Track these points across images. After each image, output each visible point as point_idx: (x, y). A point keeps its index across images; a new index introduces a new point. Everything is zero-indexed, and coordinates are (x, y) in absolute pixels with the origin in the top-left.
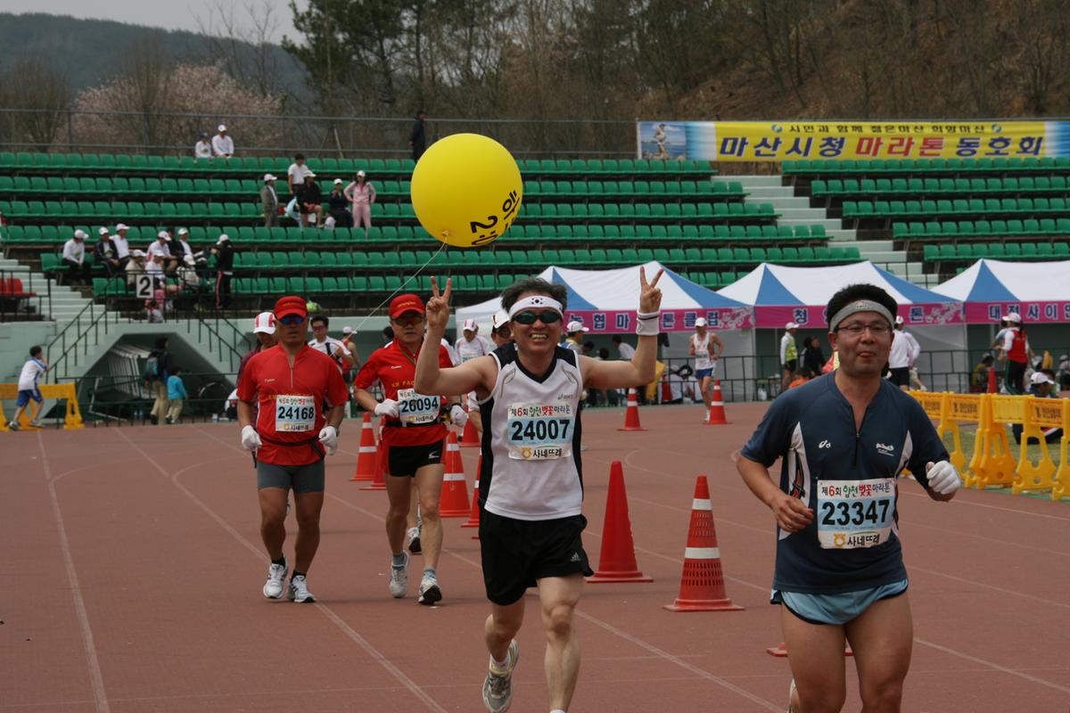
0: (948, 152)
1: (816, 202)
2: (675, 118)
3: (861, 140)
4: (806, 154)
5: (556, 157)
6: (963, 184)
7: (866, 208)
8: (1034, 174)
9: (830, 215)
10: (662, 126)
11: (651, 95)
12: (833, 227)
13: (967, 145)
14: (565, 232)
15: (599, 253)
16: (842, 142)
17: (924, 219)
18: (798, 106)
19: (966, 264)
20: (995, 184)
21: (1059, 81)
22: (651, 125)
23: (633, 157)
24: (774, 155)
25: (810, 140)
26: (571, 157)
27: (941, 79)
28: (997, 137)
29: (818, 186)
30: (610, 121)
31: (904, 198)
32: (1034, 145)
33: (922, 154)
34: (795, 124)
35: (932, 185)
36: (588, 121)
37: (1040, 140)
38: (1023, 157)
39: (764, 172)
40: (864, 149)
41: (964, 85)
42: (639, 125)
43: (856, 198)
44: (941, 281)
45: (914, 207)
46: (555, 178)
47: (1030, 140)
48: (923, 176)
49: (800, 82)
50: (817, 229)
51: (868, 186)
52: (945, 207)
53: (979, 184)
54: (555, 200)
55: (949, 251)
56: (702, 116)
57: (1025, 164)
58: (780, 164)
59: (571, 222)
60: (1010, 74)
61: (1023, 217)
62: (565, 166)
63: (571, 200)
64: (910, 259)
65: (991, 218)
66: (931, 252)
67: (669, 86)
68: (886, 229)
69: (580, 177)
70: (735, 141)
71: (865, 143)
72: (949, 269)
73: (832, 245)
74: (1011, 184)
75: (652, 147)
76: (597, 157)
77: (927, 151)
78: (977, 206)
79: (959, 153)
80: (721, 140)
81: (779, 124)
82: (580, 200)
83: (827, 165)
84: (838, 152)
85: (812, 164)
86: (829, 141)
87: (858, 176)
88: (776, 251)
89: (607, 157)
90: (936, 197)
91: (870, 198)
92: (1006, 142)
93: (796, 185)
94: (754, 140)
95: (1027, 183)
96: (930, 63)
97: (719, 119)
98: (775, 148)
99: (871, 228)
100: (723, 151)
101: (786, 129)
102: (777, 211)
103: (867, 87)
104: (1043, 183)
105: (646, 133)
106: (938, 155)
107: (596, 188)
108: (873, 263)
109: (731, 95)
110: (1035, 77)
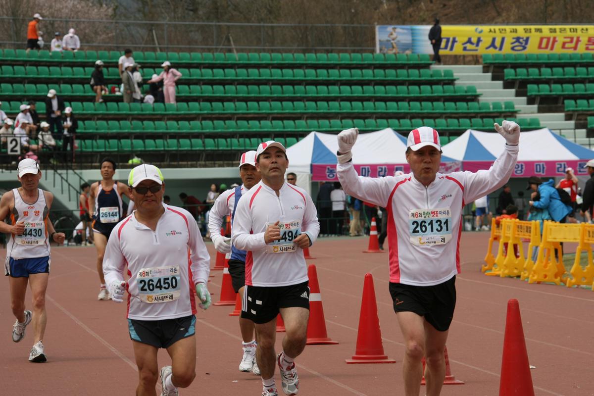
1: (508, 85)
2: (404, 22)
3: (542, 39)
4: (501, 49)
5: (316, 52)
7: (545, 89)
9: (518, 94)
10: (394, 29)
11: (386, 6)
12: (520, 103)
14: (323, 107)
15: (348, 122)
16: (527, 40)
17: (588, 97)
18: (494, 14)
22: (386, 28)
23: (373, 51)
24: (477, 50)
25: (503, 39)
26: (327, 52)
29: (509, 73)
30: (356, 25)
31: (573, 81)
33: (587, 49)
34: (492, 27)
36: (339, 25)
39: (469, 63)
40: (544, 45)
42: (377, 28)
43: (537, 82)
45: (580, 88)
46: (316, 67)
48: (587, 65)
50: (509, 105)
51: (546, 73)
54: (316, 83)
56: (424, 21)
58: (481, 57)
59: (327, 99)
62: (323, 58)
63: (327, 83)
64: (578, 127)
68: (560, 105)
69: (334, 66)
70: (448, 40)
71: (545, 41)
73: (519, 116)
75: (387, 44)
76: (346, 51)
77: (591, 47)
81: (480, 27)
82: (334, 83)
83: (516, 58)
84: (524, 48)
85: (505, 57)
86: (518, 39)
87: (538, 66)
88: (478, 121)
89: (354, 51)
91: (548, 82)
93: (493, 73)
94: (461, 39)
98: (477, 45)
99: (549, 104)
101: (486, 31)
102: (479, 91)
105: (381, 34)
107: (346, 74)
108: (550, 130)
109: (445, 5)
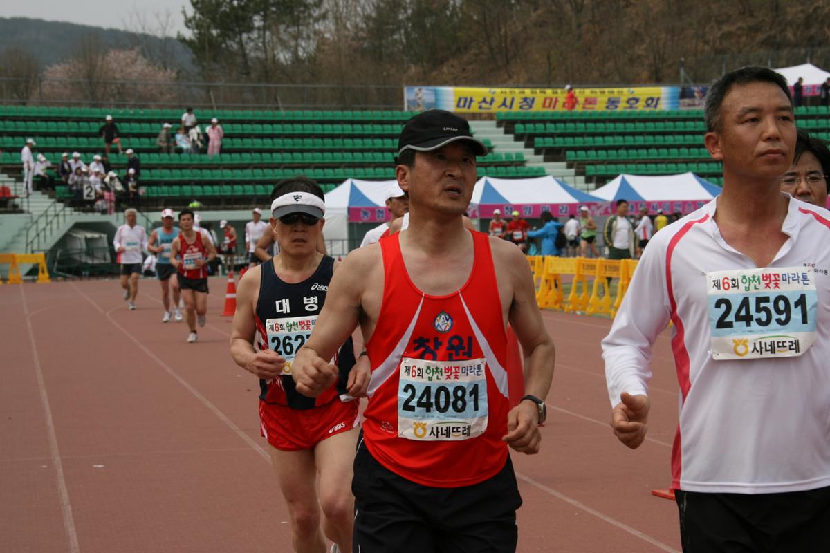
0: (600, 107)
1: (518, 138)
2: (429, 84)
3: (545, 99)
4: (511, 107)
5: (352, 109)
6: (610, 127)
7: (549, 142)
8: (655, 120)
9: (527, 146)
10: (420, 90)
11: (413, 70)
12: (528, 154)
13: (613, 102)
14: (358, 157)
15: (380, 171)
16: (533, 100)
17: (586, 149)
18: (506, 77)
19: (612, 177)
20: (630, 127)
21: (670, 62)
22: (413, 89)
23: (402, 109)
24: (490, 109)
25: (513, 99)
26: (362, 109)
27: (596, 60)
28: (631, 97)
29: (519, 128)
30: (388, 86)
31: (573, 135)
32: (654, 103)
33: (584, 108)
34: (504, 90)
35: (591, 127)
36: (373, 87)
37: (658, 99)
38: (648, 110)
39: (485, 119)
40: (547, 104)
41: (610, 64)
42: (405, 89)
43: (543, 135)
44: (597, 187)
45: (579, 141)
46: (352, 122)
47: (652, 99)
48: (585, 121)
49: (508, 62)
50: (519, 155)
51: (551, 128)
52: (599, 141)
53: (620, 127)
54: (352, 137)
55: (602, 170)
56: (445, 83)
57: (649, 114)
58: (495, 114)
59: (362, 151)
60: (639, 57)
61: (647, 147)
62: (358, 115)
63: (362, 137)
64: (577, 174)
65: (628, 148)
66: (590, 170)
67: (425, 64)
68: (562, 155)
69: (367, 122)
70: (466, 99)
71: (548, 101)
72: (601, 181)
73: (528, 165)
74: (640, 127)
75: (413, 103)
76: (379, 109)
77: (588, 106)
78: (619, 140)
79: (607, 107)
80: (457, 99)
81: (493, 90)
82: (368, 136)
83: (525, 115)
84: (531, 107)
85: (516, 114)
86: (525, 99)
87: (544, 122)
88: (492, 169)
89: (386, 109)
90: (593, 135)
91: (552, 135)
92: (637, 100)
93: (505, 127)
94: (477, 99)
95: (651, 126)
96: (590, 50)
97: (456, 85)
98: (491, 103)
99: (553, 154)
100: (458, 106)
101: (499, 93)
102: (493, 143)
103: (550, 64)
104: (660, 126)
105: (409, 94)
106: (593, 108)
107: (378, 129)
108: (554, 177)
109: (464, 70)
110: (655, 59)
